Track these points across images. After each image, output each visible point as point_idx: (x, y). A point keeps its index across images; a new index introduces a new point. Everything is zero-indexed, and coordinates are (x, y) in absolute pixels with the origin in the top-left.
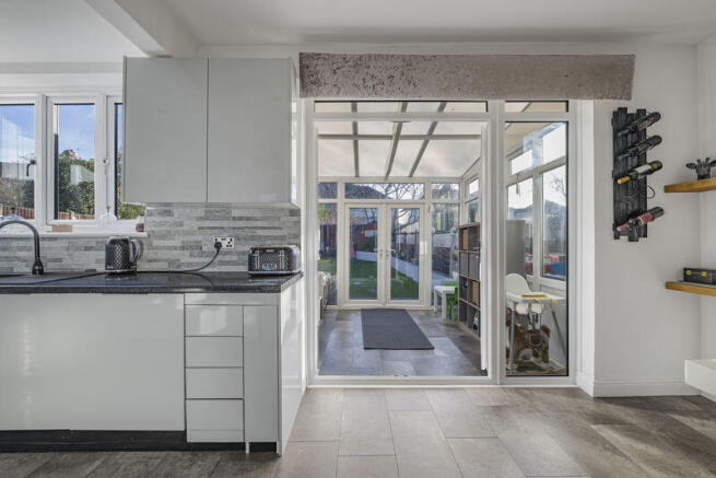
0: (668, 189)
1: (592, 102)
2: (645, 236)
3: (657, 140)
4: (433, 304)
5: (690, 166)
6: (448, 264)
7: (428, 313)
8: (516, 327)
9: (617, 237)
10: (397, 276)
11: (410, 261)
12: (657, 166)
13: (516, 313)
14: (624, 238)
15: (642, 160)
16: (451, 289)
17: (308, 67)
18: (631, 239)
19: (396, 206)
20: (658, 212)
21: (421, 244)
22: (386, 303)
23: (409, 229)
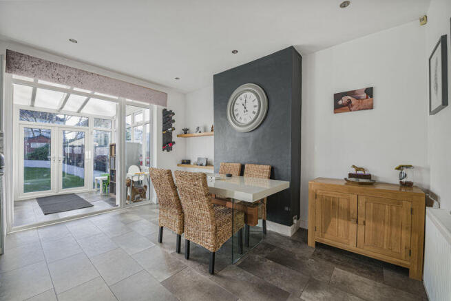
4: (94, 188)
5: (183, 130)
6: (105, 165)
7: (91, 193)
8: (133, 187)
9: (163, 150)
10: (66, 175)
11: (78, 165)
12: (174, 129)
13: (133, 181)
14: (166, 151)
16: (106, 178)
17: (13, 59)
18: (168, 151)
19: (64, 129)
21: (86, 153)
22: (58, 191)
23: (76, 143)
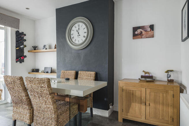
0: (29, 51)
1: (10, 28)
2: (23, 62)
3: (25, 40)
5: (33, 47)
15: (23, 44)
20: (25, 56)
